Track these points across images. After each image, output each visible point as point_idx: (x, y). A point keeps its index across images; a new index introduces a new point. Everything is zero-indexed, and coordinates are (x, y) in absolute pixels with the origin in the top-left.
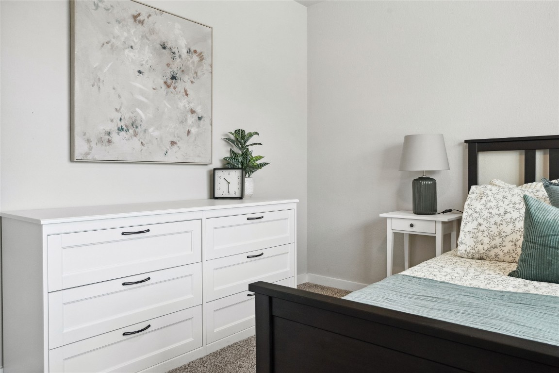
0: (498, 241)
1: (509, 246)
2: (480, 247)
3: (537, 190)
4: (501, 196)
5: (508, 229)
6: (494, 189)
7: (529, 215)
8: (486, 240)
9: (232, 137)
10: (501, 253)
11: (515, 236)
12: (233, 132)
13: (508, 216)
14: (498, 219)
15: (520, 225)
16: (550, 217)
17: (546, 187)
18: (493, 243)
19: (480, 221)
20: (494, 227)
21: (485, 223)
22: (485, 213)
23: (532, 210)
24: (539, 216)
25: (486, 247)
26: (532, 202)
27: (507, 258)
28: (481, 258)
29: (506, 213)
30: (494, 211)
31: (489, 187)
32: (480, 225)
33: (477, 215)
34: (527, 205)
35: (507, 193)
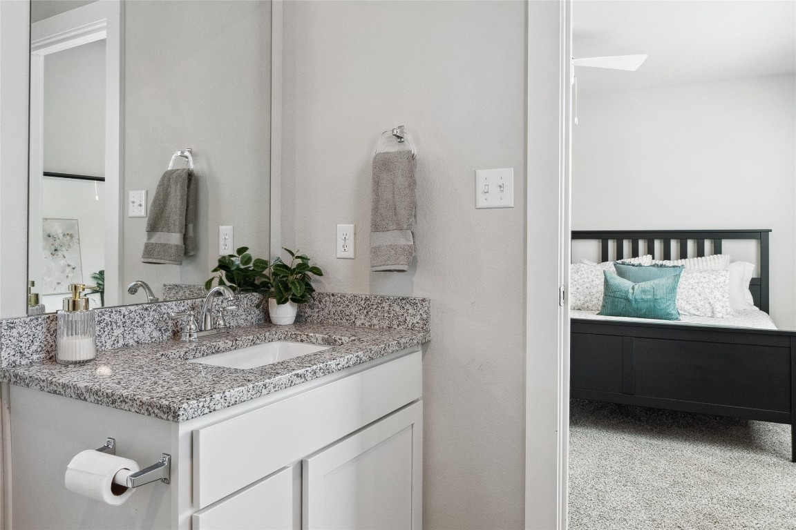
0: (589, 298)
1: (595, 301)
2: (579, 302)
3: (609, 266)
4: (589, 270)
5: (594, 291)
6: (586, 266)
7: (606, 282)
8: (582, 298)
9: (98, 276)
10: (590, 306)
11: (598, 295)
12: (98, 273)
13: (594, 283)
14: (588, 285)
15: (602, 288)
16: (617, 282)
17: (615, 265)
18: (586, 299)
19: (578, 286)
20: (586, 290)
21: (580, 287)
22: (581, 281)
23: (608, 278)
24: (611, 281)
25: (582, 302)
26: (608, 274)
27: (594, 308)
28: (579, 309)
29: (593, 281)
30: (586, 280)
31: (582, 265)
32: (578, 289)
33: (575, 283)
34: (605, 275)
35: (593, 269)
